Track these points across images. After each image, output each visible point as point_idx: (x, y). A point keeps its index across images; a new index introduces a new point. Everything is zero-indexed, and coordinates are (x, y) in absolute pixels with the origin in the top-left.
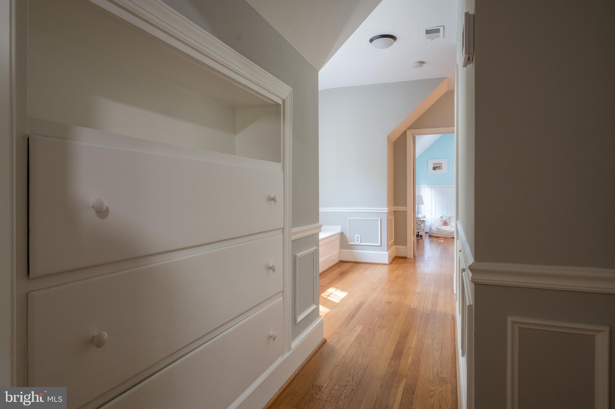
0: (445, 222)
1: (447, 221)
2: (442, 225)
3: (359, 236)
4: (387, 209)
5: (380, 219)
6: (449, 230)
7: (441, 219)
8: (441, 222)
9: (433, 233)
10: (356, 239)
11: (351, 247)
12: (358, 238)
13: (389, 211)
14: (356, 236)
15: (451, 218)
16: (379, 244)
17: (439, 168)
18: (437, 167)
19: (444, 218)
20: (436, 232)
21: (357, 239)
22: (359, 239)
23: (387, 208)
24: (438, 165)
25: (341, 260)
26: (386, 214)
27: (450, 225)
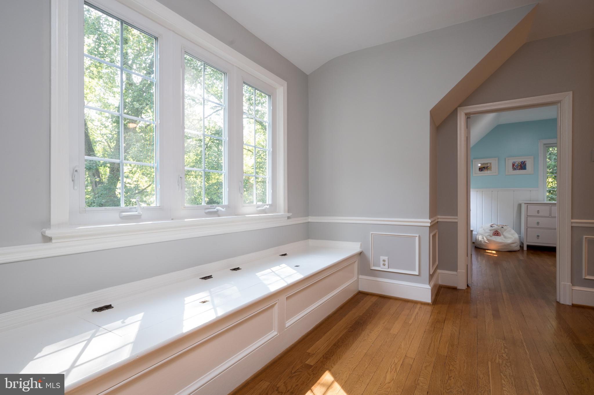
0: (497, 231)
1: (499, 231)
2: (492, 235)
3: (386, 258)
4: (430, 221)
5: (418, 235)
6: (503, 242)
7: (491, 227)
8: (491, 232)
9: (480, 244)
10: (382, 263)
11: (374, 273)
12: (384, 261)
13: (432, 224)
14: (382, 258)
15: (503, 227)
16: (417, 273)
17: (487, 169)
18: (484, 168)
19: (495, 227)
20: (486, 244)
21: (384, 263)
22: (386, 263)
23: (430, 219)
24: (486, 166)
25: (360, 291)
26: (429, 227)
27: (503, 235)
